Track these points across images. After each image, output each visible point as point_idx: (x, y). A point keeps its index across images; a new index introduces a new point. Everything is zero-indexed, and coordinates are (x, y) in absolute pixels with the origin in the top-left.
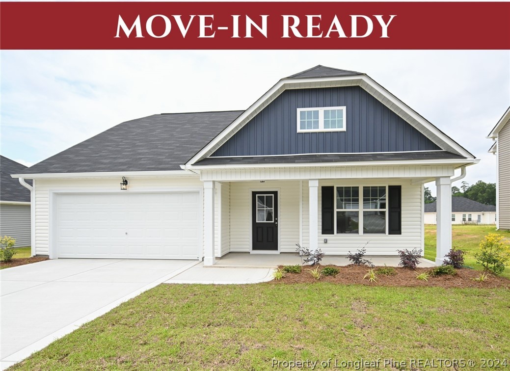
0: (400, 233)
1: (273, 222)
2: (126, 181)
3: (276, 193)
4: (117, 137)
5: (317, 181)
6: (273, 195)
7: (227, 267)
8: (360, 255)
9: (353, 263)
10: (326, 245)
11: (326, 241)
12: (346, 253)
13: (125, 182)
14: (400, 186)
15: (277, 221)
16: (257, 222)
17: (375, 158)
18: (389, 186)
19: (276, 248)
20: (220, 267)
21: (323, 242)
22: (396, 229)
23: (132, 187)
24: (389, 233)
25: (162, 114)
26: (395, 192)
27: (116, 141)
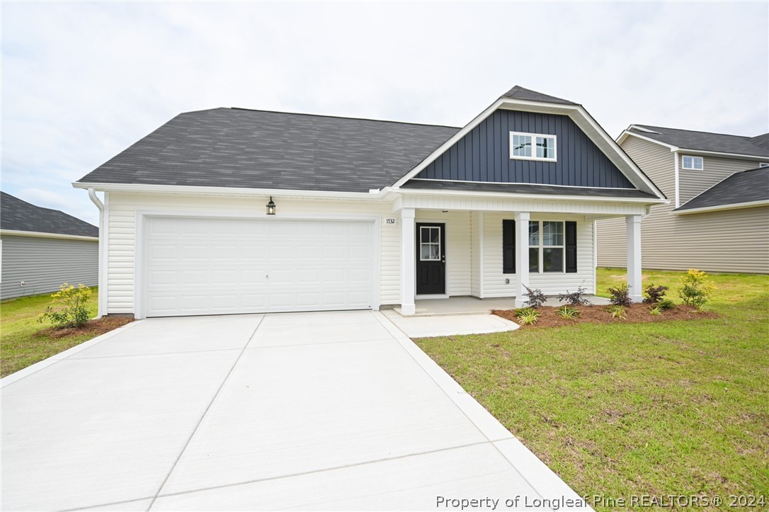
0: (576, 271)
1: (440, 260)
2: (271, 202)
3: (443, 226)
4: (200, 136)
5: (529, 214)
6: (439, 228)
7: (433, 315)
8: (578, 295)
9: (570, 303)
10: (508, 285)
11: (508, 281)
12: (557, 293)
13: (271, 204)
14: (576, 222)
15: (444, 259)
16: (421, 260)
17: (586, 192)
18: (566, 222)
19: (443, 291)
20: (425, 316)
21: (504, 282)
22: (572, 268)
23: (281, 211)
24: (566, 272)
25: (232, 108)
26: (572, 227)
27: (203, 141)
